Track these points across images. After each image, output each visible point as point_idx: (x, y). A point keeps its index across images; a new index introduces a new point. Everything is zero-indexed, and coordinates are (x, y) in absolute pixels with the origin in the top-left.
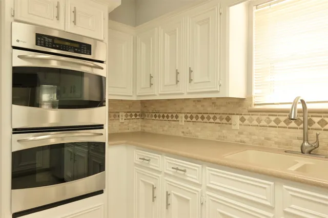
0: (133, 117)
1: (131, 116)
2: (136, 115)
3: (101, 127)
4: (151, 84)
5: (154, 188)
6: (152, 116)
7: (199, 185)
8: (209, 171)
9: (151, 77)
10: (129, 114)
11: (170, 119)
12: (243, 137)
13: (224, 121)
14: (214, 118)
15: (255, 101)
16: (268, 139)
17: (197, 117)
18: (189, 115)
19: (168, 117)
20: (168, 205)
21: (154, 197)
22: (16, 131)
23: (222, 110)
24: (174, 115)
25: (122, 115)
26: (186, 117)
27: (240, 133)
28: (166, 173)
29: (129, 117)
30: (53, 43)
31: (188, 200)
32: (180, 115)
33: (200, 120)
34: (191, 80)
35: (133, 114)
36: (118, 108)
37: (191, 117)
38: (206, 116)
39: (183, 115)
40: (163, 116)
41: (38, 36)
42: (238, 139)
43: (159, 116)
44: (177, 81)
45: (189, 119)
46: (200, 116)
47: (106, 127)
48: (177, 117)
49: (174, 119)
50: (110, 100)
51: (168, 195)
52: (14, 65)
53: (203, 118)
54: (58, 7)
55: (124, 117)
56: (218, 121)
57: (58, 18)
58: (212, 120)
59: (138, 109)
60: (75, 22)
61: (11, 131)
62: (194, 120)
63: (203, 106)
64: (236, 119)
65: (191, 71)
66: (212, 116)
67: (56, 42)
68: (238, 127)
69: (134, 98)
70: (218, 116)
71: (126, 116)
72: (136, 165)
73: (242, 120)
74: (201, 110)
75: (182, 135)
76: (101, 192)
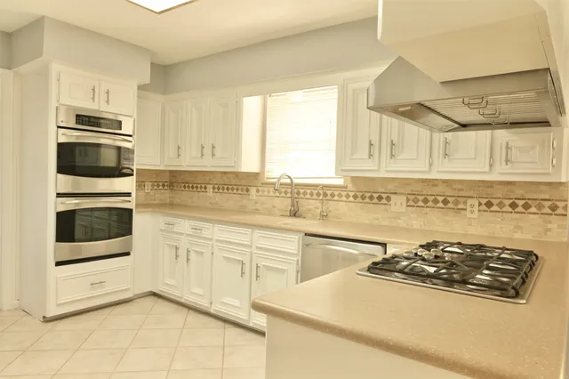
0: (161, 187)
1: (158, 186)
2: (164, 186)
3: (129, 194)
4: (179, 155)
5: (177, 248)
6: (181, 187)
7: (211, 239)
8: (217, 227)
9: (179, 148)
10: (156, 184)
11: (199, 190)
12: (258, 206)
13: (245, 192)
14: (237, 189)
15: (267, 175)
16: (274, 207)
17: (223, 189)
18: (216, 186)
19: (197, 188)
20: (188, 259)
21: (177, 256)
22: (59, 195)
23: (243, 182)
24: (203, 186)
25: (148, 186)
26: (214, 188)
27: (256, 203)
28: (187, 235)
29: (155, 188)
30: (89, 122)
31: (203, 253)
32: (208, 186)
33: (225, 191)
34: (213, 155)
35: (161, 184)
36: (145, 177)
37: (219, 189)
38: (230, 187)
39: (211, 186)
40: (193, 187)
41: (78, 116)
42: (254, 208)
43: (189, 187)
44: (202, 155)
45: (216, 190)
46: (226, 187)
47: (134, 195)
48: (205, 188)
49: (203, 190)
50: (137, 169)
51: (188, 251)
52: (60, 141)
53: (228, 189)
54: (94, 90)
55: (150, 188)
56: (240, 192)
57: (93, 99)
58: (235, 191)
59: (167, 178)
60: (108, 102)
61: (55, 195)
62: (221, 191)
63: (228, 178)
64: (253, 191)
65: (213, 147)
66: (235, 187)
67: (92, 120)
68: (254, 197)
69: (162, 168)
70: (240, 188)
71: (153, 186)
72: (161, 230)
73: (258, 191)
74: (227, 181)
75: (210, 206)
76: (127, 254)
